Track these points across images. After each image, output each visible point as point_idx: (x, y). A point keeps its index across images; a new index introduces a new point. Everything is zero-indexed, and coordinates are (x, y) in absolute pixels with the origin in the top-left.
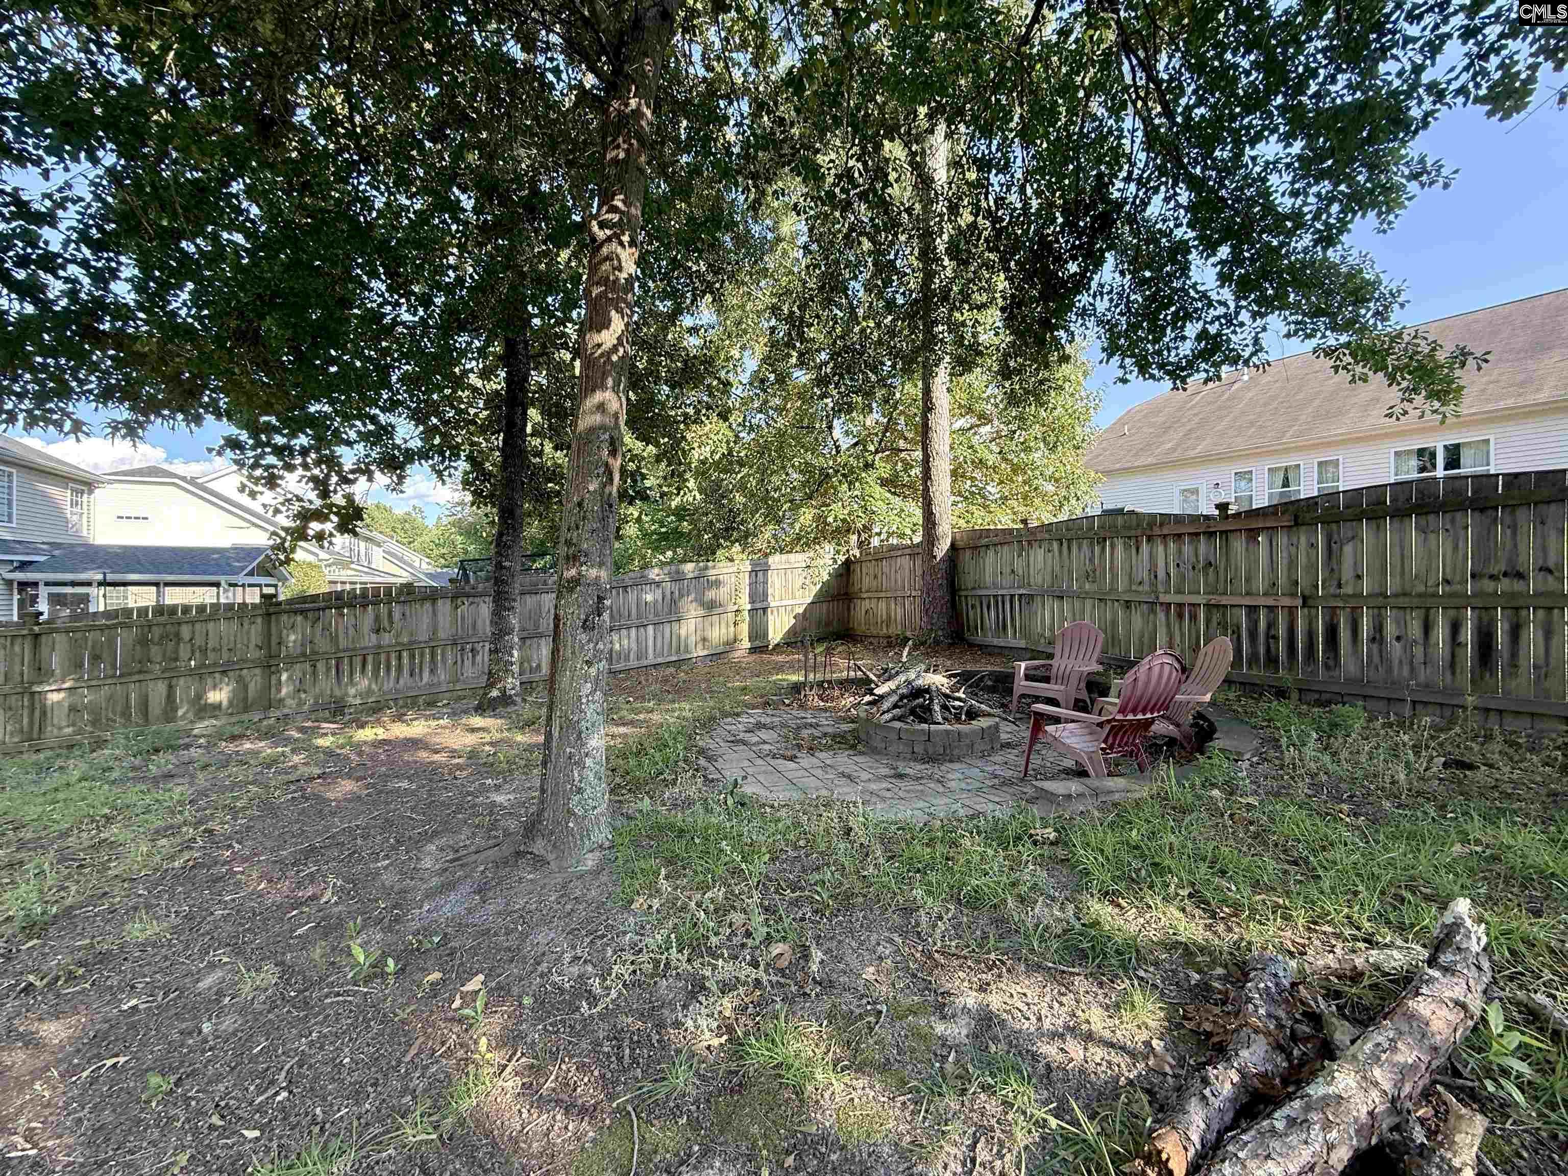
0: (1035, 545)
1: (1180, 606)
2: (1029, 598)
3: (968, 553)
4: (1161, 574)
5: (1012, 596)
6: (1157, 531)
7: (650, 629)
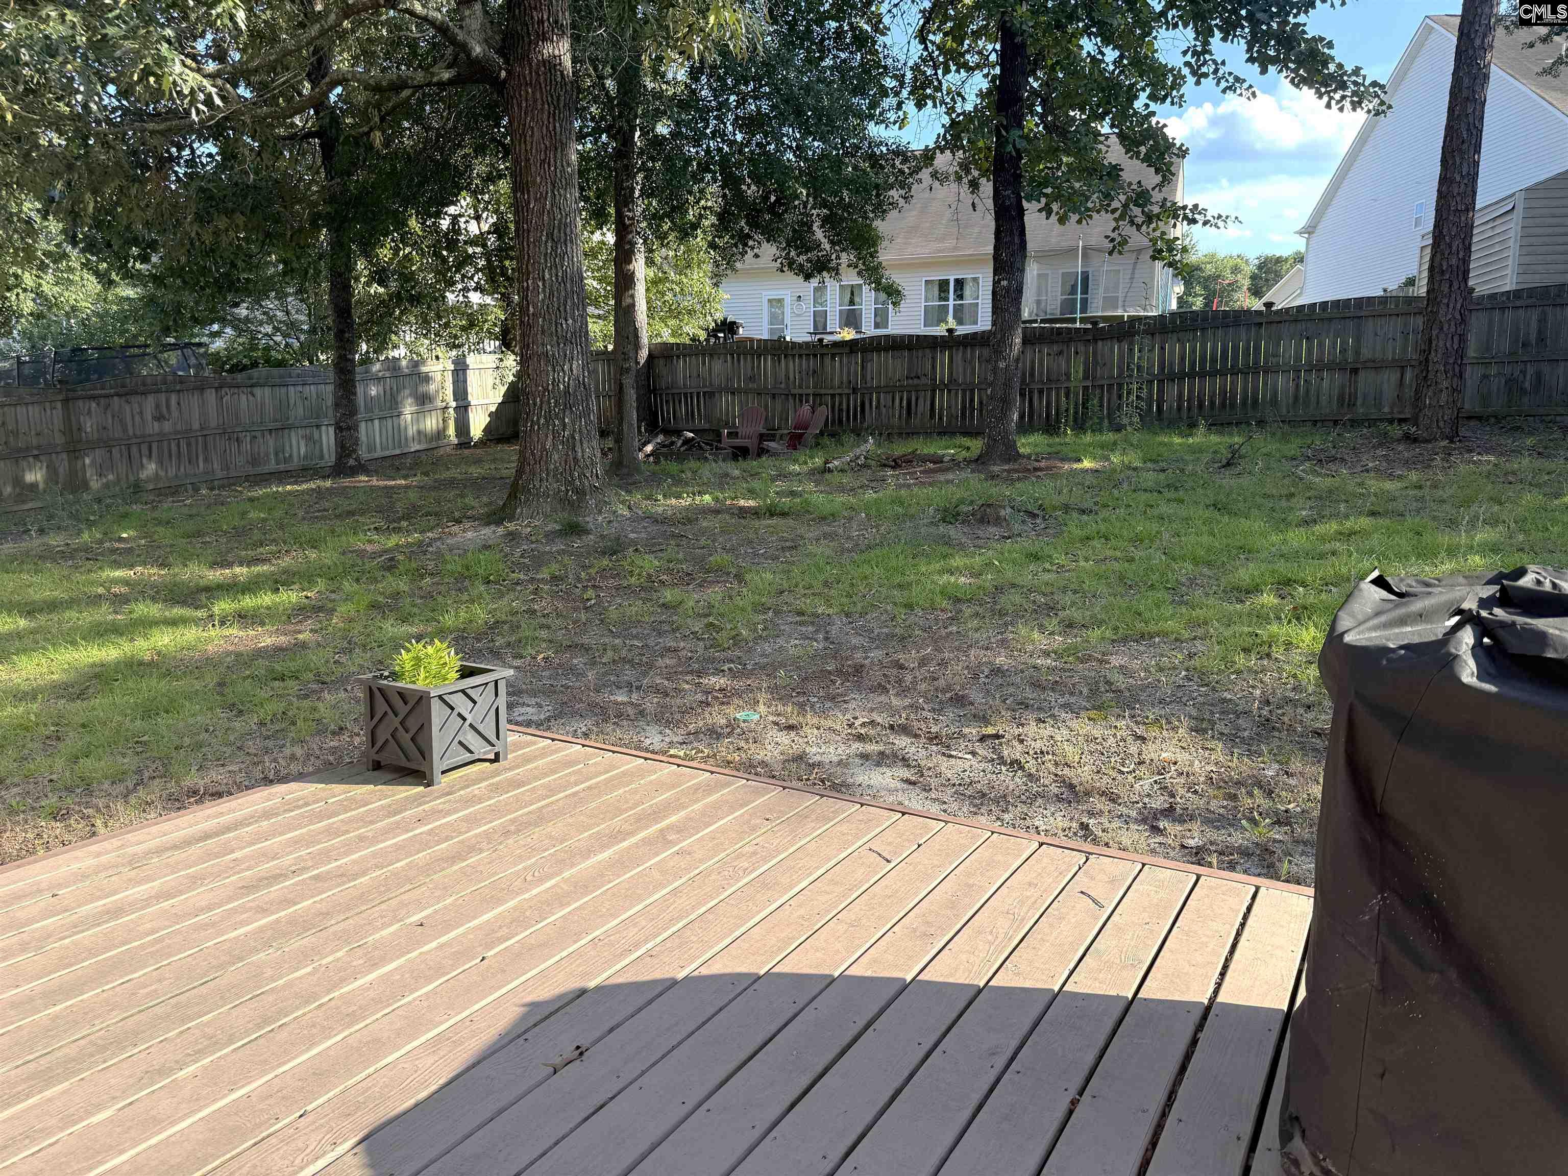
0: (716, 357)
1: (801, 395)
2: (711, 394)
3: (662, 362)
4: (791, 377)
5: (698, 394)
6: (790, 352)
7: (376, 422)
